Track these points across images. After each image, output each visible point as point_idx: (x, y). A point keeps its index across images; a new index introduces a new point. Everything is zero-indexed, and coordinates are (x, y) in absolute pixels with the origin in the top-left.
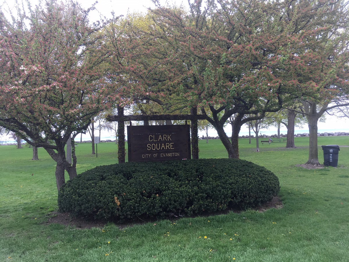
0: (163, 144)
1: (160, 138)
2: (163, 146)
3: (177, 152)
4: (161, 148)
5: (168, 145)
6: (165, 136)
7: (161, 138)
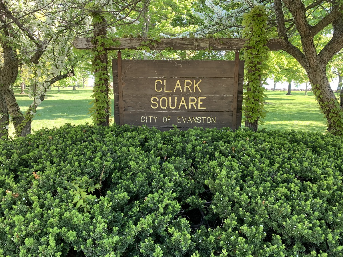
0: (183, 99)
1: (178, 85)
2: (183, 102)
3: (211, 115)
4: (178, 105)
5: (193, 101)
6: (188, 84)
7: (180, 87)
